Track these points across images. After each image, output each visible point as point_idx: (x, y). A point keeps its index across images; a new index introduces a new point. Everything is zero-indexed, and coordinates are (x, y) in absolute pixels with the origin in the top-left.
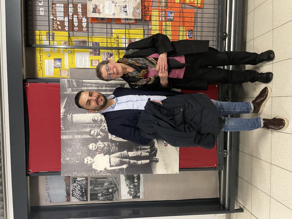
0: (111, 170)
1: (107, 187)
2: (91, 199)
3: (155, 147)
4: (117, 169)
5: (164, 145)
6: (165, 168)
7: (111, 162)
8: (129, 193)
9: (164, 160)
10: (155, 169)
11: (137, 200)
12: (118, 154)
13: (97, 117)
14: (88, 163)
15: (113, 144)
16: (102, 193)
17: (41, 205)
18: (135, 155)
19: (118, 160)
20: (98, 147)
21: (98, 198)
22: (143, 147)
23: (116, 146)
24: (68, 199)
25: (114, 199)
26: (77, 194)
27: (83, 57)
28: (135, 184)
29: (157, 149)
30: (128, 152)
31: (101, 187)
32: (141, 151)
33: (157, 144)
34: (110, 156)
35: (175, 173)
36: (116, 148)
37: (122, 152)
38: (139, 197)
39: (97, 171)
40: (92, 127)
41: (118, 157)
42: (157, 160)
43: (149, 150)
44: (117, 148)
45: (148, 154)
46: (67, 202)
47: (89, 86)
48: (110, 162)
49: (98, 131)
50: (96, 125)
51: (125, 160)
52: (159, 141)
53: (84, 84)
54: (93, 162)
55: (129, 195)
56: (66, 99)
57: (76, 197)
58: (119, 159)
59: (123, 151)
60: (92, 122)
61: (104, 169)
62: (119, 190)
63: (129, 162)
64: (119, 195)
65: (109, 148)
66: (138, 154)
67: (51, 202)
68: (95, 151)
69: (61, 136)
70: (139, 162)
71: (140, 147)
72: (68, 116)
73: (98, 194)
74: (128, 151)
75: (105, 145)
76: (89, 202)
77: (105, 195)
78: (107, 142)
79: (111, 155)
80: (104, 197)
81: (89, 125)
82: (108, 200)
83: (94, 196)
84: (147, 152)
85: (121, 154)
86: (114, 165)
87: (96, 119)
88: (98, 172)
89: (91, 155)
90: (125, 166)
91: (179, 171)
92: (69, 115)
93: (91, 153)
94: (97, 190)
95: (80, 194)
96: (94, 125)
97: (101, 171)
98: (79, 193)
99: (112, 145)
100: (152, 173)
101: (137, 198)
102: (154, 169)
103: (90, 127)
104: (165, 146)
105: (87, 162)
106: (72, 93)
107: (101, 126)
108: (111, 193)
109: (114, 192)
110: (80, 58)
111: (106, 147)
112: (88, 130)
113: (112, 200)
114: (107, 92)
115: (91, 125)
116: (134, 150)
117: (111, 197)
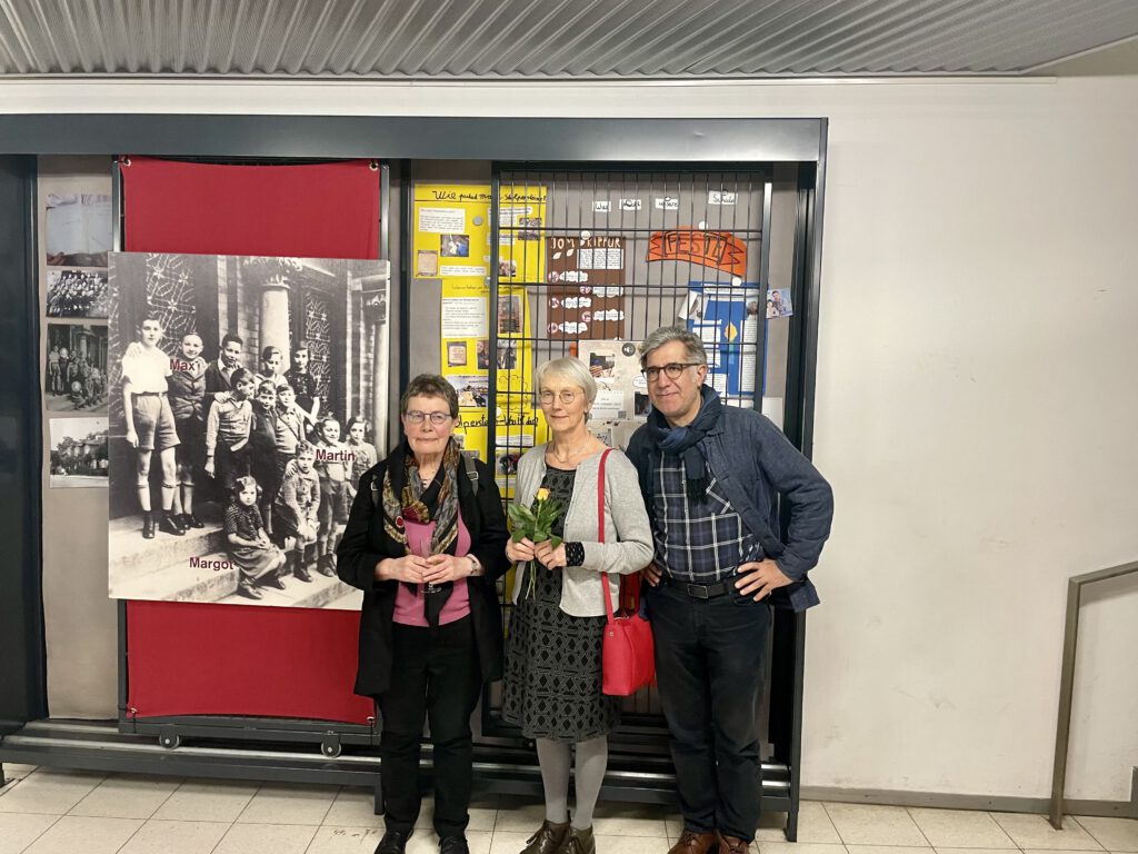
0: (123, 396)
1: (86, 375)
2: (51, 327)
3: (189, 529)
4: (125, 413)
5: (194, 556)
6: (124, 558)
7: (148, 397)
8: (69, 443)
9: (149, 553)
10: (124, 528)
11: (47, 464)
12: (170, 419)
13: (279, 360)
14: (144, 331)
15: (199, 405)
16: (69, 361)
17: (39, 179)
18: (165, 468)
19: (153, 418)
20: (192, 360)
21: (56, 348)
22: (188, 491)
23: (195, 413)
24: (56, 260)
25: (51, 397)
26: (70, 286)
27: (474, 320)
28: (95, 462)
29: (183, 534)
30: (173, 449)
31: (87, 358)
32: (178, 488)
33: (197, 536)
34: (164, 393)
35: (110, 587)
36: (187, 412)
37: (174, 431)
38: (54, 472)
39: (122, 356)
40: (250, 345)
41: (161, 417)
42: (151, 535)
43: (179, 511)
44: (188, 416)
45: (168, 506)
46: (48, 255)
47: (368, 341)
48: (145, 394)
49: (237, 363)
50: (257, 357)
51: (152, 439)
52: (206, 542)
53: (373, 327)
54: (146, 346)
55: (62, 441)
56: (329, 274)
57: (60, 284)
58: (155, 422)
59: (178, 434)
60: (265, 345)
61: (125, 377)
62: (76, 412)
63: (146, 451)
64: (63, 413)
65: (186, 393)
66: (167, 476)
67: (48, 208)
68: (181, 352)
69: (224, 257)
70: (143, 481)
71: (189, 483)
72: (284, 278)
73: (68, 348)
74: (176, 447)
75: (196, 380)
76: (45, 322)
77: (64, 371)
78: (204, 387)
79: (165, 397)
80: (57, 366)
81: (256, 335)
82: (49, 379)
83: (61, 336)
84: (174, 505)
85: (169, 427)
86: (137, 407)
87: (274, 358)
88: (116, 358)
89: (169, 341)
90: (133, 437)
91: (119, 600)
92: (285, 282)
93: (174, 341)
94: (79, 346)
95: (68, 296)
96: (256, 351)
97: (119, 366)
98: (71, 291)
99: (197, 401)
100: (111, 519)
101: (53, 465)
102: (122, 524)
103: (251, 339)
104: (192, 559)
105: (148, 328)
106: (348, 292)
107: (252, 369)
108: (68, 389)
109: (72, 396)
110: (471, 311)
111: (189, 383)
112: (242, 333)
113: (48, 389)
114: (353, 392)
115: (257, 342)
116: (180, 466)
117: (56, 387)
